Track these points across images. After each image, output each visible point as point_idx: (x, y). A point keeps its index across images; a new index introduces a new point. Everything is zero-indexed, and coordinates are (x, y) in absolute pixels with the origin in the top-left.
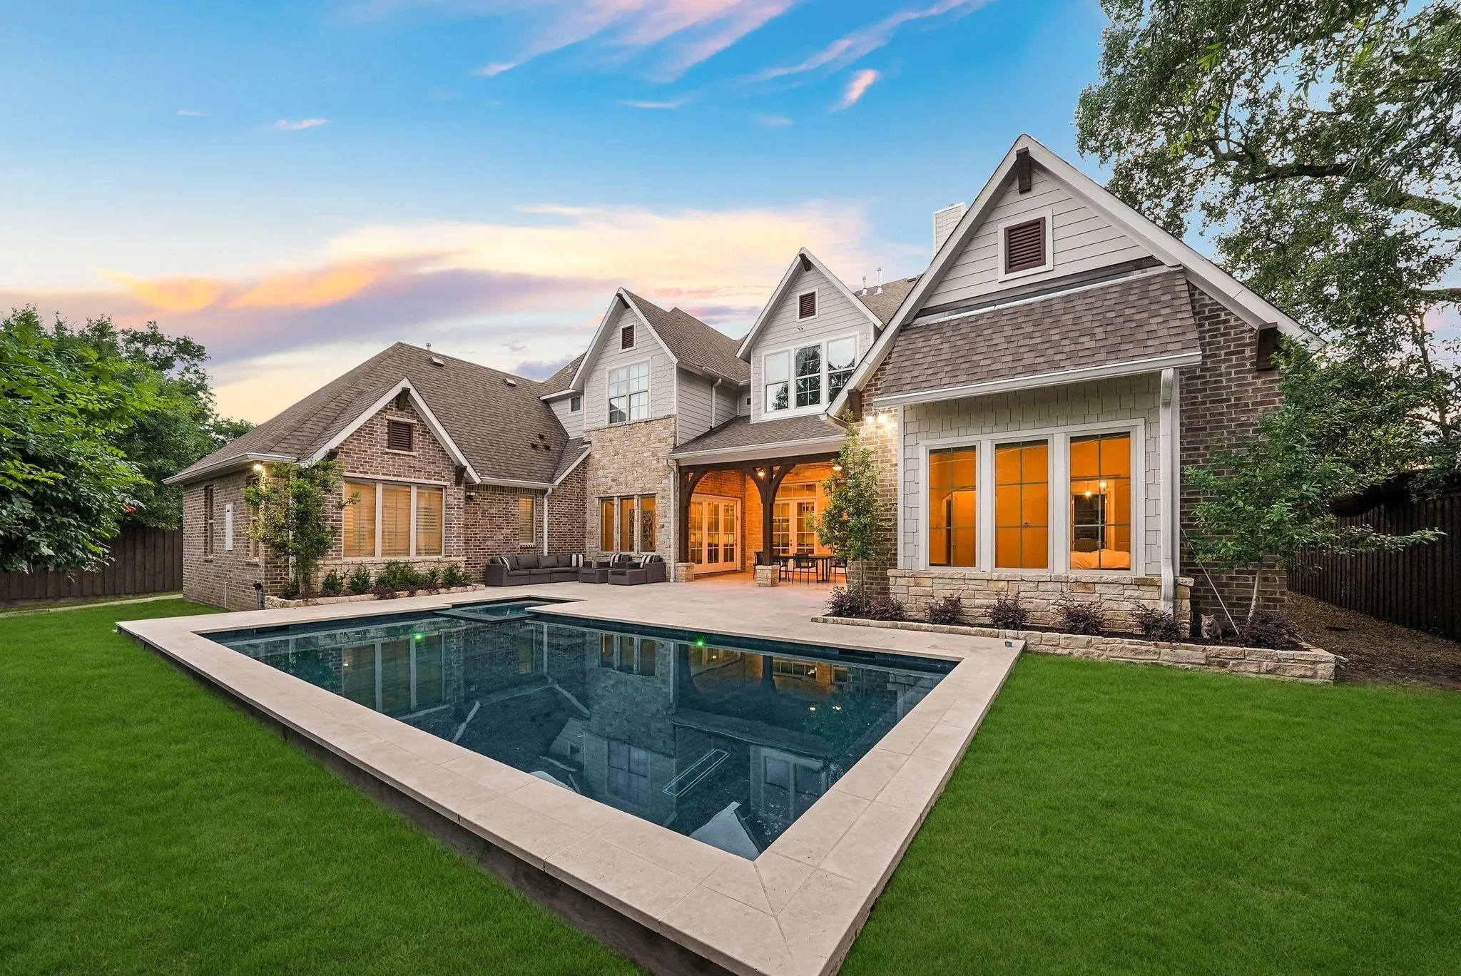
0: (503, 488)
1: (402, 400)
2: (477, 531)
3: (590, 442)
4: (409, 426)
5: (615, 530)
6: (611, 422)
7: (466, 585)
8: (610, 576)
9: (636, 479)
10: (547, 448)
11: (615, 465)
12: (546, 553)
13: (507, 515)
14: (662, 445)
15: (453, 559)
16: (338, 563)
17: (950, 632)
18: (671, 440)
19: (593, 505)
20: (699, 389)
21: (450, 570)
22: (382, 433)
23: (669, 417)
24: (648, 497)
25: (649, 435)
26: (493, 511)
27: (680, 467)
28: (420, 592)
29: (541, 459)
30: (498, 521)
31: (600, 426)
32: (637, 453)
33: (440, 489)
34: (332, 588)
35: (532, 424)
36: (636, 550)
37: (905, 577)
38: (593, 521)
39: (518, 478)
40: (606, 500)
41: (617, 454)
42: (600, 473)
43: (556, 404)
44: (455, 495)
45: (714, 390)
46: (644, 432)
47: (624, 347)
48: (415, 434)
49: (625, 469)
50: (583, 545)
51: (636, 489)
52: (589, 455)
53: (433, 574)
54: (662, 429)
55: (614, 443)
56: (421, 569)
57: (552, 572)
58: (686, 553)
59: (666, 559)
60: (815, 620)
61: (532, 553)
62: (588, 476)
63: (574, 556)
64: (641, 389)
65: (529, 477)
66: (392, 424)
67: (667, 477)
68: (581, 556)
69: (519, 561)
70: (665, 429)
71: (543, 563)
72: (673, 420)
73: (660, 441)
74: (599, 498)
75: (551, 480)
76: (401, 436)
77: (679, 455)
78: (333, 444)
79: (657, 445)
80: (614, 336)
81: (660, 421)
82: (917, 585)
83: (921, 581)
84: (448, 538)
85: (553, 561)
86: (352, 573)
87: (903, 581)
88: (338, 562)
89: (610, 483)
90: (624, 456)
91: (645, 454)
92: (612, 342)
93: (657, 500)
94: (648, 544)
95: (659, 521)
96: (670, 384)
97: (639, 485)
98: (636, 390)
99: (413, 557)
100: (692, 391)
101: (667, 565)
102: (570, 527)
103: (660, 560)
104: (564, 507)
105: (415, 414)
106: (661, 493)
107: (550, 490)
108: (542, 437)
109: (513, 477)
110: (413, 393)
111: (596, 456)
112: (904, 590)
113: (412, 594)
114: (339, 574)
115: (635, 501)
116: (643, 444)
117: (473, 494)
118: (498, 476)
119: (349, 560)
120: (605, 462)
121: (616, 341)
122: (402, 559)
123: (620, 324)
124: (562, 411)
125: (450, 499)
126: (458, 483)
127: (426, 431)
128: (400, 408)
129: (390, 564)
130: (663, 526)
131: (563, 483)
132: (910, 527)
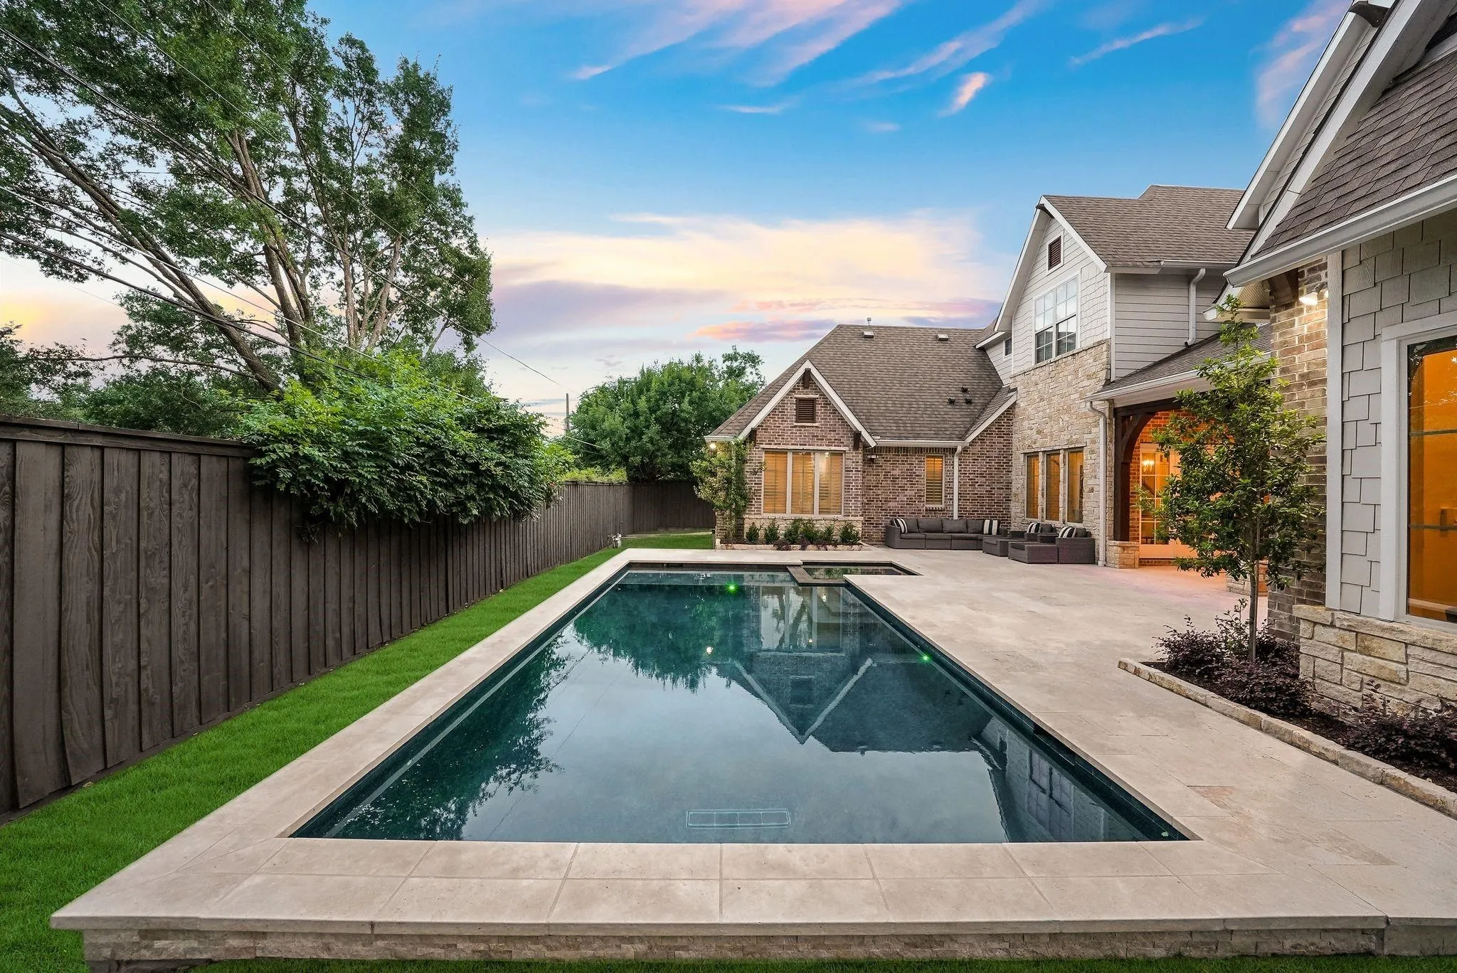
0: (906, 450)
1: (806, 380)
2: (880, 492)
3: (1015, 389)
4: (813, 401)
5: (1040, 493)
6: (1038, 360)
7: (853, 544)
8: (1011, 550)
9: (1061, 430)
10: (969, 402)
11: (1041, 414)
12: (956, 517)
13: (911, 477)
14: (1092, 382)
15: (851, 518)
16: (757, 518)
17: (1382, 781)
18: (1103, 375)
19: (1019, 462)
20: (1162, 293)
21: (846, 529)
22: (791, 410)
23: (1100, 343)
24: (1076, 451)
25: (1076, 371)
26: (897, 472)
27: (1115, 410)
28: (810, 546)
29: (957, 416)
30: (901, 482)
31: (1026, 368)
32: (1062, 396)
33: (840, 454)
34: (752, 538)
35: (960, 374)
36: (1061, 519)
37: (1332, 625)
38: (1019, 481)
39: (922, 438)
40: (1031, 456)
41: (1042, 400)
42: (1026, 423)
43: (991, 350)
44: (854, 459)
45: (1193, 289)
46: (1071, 368)
47: (1051, 266)
48: (818, 407)
49: (1050, 417)
50: (1008, 508)
51: (1061, 443)
52: (1015, 403)
53: (829, 531)
54: (1091, 361)
55: (1039, 387)
56: (821, 527)
57: (953, 538)
58: (1122, 530)
59: (1095, 534)
60: (1123, 666)
61: (939, 515)
62: (1014, 428)
63: (987, 522)
64: (1069, 314)
65: (937, 436)
66: (800, 401)
67: (1097, 426)
68: (995, 523)
69: (921, 525)
70: (1095, 360)
71: (948, 526)
72: (1105, 347)
73: (1089, 377)
74: (1025, 454)
75: (962, 437)
76: (806, 411)
77: (1110, 393)
78: (754, 424)
79: (1086, 383)
80: (1041, 257)
81: (1089, 351)
82: (1366, 651)
83: (1375, 644)
84: (847, 499)
85: (961, 525)
86: (766, 526)
87: (1329, 635)
88: (758, 516)
89: (1036, 436)
90: (1050, 400)
91: (1073, 397)
92: (1038, 265)
93: (1086, 455)
94: (1076, 513)
95: (1088, 483)
96: (1102, 299)
97: (1065, 437)
98: (1063, 317)
99: (816, 516)
100: (1143, 300)
101: (1097, 542)
102: (988, 488)
103: (1087, 534)
104: (981, 465)
105: (818, 389)
106: (1090, 446)
107: (959, 449)
108: (965, 391)
109: (917, 437)
110: (814, 372)
111: (1022, 405)
112: (1333, 654)
113: (803, 548)
114: (758, 526)
115: (1061, 456)
116: (1070, 385)
117: (873, 457)
118: (900, 438)
119: (766, 515)
120: (1031, 410)
121: (1042, 262)
122: (805, 517)
123: (1047, 239)
124: (997, 355)
125: (849, 462)
126: (856, 447)
127: (828, 402)
128: (805, 387)
129: (796, 521)
130: (1092, 490)
131: (980, 438)
132: (1359, 518)
